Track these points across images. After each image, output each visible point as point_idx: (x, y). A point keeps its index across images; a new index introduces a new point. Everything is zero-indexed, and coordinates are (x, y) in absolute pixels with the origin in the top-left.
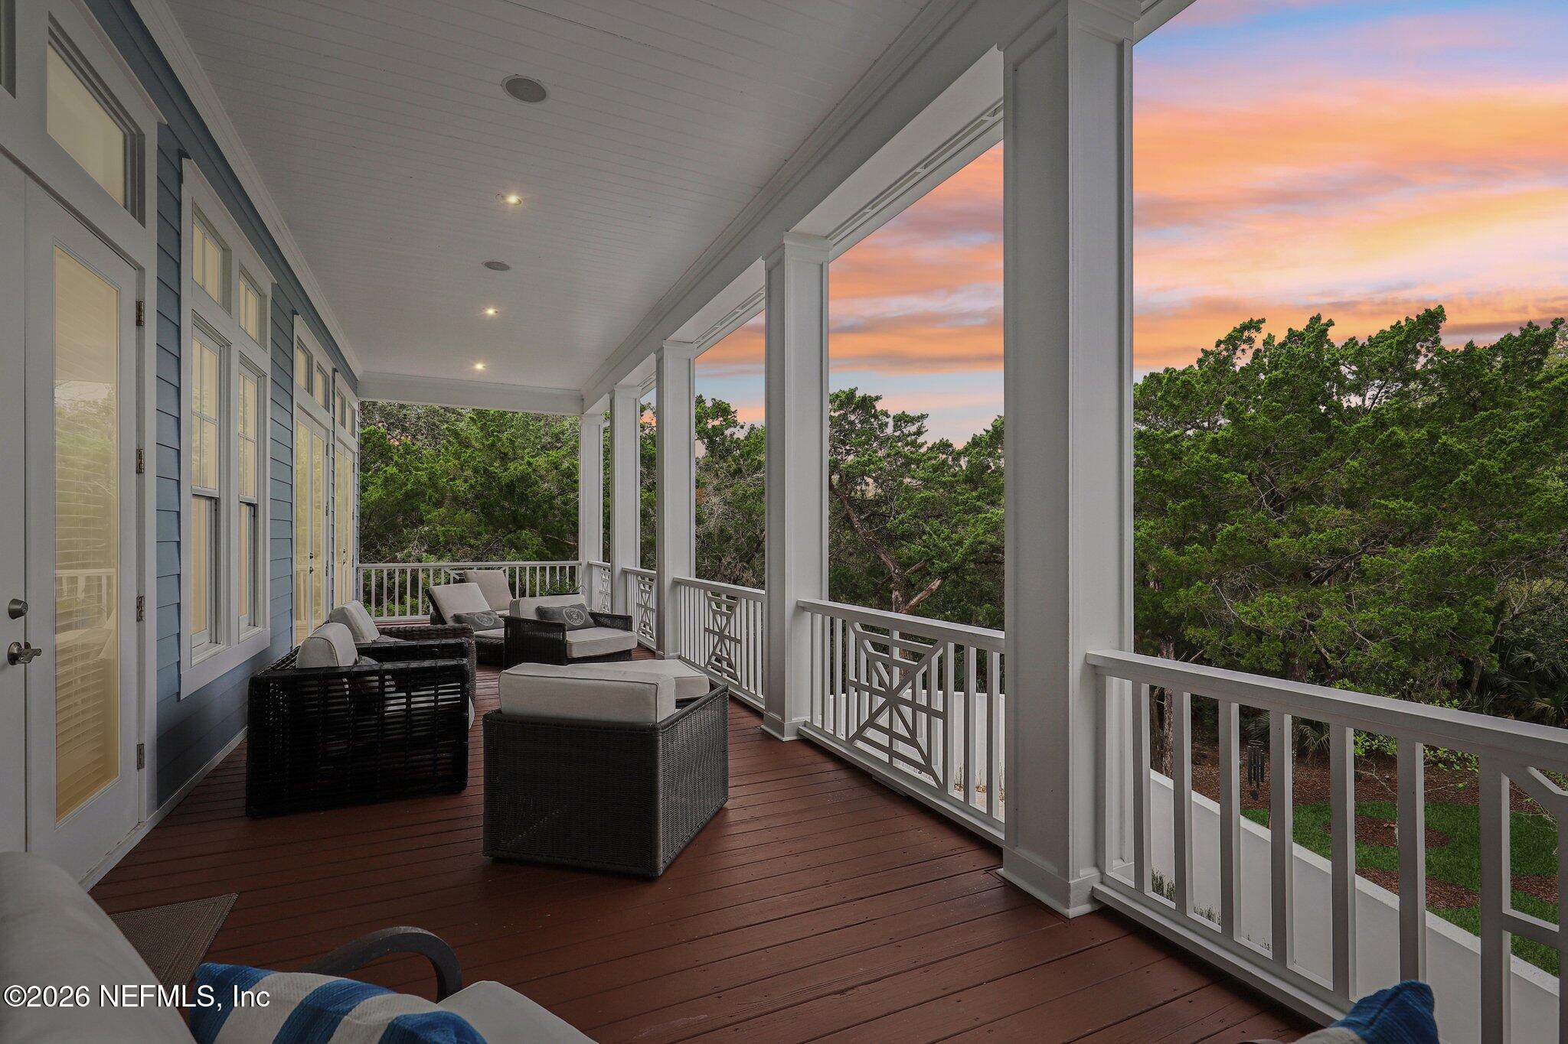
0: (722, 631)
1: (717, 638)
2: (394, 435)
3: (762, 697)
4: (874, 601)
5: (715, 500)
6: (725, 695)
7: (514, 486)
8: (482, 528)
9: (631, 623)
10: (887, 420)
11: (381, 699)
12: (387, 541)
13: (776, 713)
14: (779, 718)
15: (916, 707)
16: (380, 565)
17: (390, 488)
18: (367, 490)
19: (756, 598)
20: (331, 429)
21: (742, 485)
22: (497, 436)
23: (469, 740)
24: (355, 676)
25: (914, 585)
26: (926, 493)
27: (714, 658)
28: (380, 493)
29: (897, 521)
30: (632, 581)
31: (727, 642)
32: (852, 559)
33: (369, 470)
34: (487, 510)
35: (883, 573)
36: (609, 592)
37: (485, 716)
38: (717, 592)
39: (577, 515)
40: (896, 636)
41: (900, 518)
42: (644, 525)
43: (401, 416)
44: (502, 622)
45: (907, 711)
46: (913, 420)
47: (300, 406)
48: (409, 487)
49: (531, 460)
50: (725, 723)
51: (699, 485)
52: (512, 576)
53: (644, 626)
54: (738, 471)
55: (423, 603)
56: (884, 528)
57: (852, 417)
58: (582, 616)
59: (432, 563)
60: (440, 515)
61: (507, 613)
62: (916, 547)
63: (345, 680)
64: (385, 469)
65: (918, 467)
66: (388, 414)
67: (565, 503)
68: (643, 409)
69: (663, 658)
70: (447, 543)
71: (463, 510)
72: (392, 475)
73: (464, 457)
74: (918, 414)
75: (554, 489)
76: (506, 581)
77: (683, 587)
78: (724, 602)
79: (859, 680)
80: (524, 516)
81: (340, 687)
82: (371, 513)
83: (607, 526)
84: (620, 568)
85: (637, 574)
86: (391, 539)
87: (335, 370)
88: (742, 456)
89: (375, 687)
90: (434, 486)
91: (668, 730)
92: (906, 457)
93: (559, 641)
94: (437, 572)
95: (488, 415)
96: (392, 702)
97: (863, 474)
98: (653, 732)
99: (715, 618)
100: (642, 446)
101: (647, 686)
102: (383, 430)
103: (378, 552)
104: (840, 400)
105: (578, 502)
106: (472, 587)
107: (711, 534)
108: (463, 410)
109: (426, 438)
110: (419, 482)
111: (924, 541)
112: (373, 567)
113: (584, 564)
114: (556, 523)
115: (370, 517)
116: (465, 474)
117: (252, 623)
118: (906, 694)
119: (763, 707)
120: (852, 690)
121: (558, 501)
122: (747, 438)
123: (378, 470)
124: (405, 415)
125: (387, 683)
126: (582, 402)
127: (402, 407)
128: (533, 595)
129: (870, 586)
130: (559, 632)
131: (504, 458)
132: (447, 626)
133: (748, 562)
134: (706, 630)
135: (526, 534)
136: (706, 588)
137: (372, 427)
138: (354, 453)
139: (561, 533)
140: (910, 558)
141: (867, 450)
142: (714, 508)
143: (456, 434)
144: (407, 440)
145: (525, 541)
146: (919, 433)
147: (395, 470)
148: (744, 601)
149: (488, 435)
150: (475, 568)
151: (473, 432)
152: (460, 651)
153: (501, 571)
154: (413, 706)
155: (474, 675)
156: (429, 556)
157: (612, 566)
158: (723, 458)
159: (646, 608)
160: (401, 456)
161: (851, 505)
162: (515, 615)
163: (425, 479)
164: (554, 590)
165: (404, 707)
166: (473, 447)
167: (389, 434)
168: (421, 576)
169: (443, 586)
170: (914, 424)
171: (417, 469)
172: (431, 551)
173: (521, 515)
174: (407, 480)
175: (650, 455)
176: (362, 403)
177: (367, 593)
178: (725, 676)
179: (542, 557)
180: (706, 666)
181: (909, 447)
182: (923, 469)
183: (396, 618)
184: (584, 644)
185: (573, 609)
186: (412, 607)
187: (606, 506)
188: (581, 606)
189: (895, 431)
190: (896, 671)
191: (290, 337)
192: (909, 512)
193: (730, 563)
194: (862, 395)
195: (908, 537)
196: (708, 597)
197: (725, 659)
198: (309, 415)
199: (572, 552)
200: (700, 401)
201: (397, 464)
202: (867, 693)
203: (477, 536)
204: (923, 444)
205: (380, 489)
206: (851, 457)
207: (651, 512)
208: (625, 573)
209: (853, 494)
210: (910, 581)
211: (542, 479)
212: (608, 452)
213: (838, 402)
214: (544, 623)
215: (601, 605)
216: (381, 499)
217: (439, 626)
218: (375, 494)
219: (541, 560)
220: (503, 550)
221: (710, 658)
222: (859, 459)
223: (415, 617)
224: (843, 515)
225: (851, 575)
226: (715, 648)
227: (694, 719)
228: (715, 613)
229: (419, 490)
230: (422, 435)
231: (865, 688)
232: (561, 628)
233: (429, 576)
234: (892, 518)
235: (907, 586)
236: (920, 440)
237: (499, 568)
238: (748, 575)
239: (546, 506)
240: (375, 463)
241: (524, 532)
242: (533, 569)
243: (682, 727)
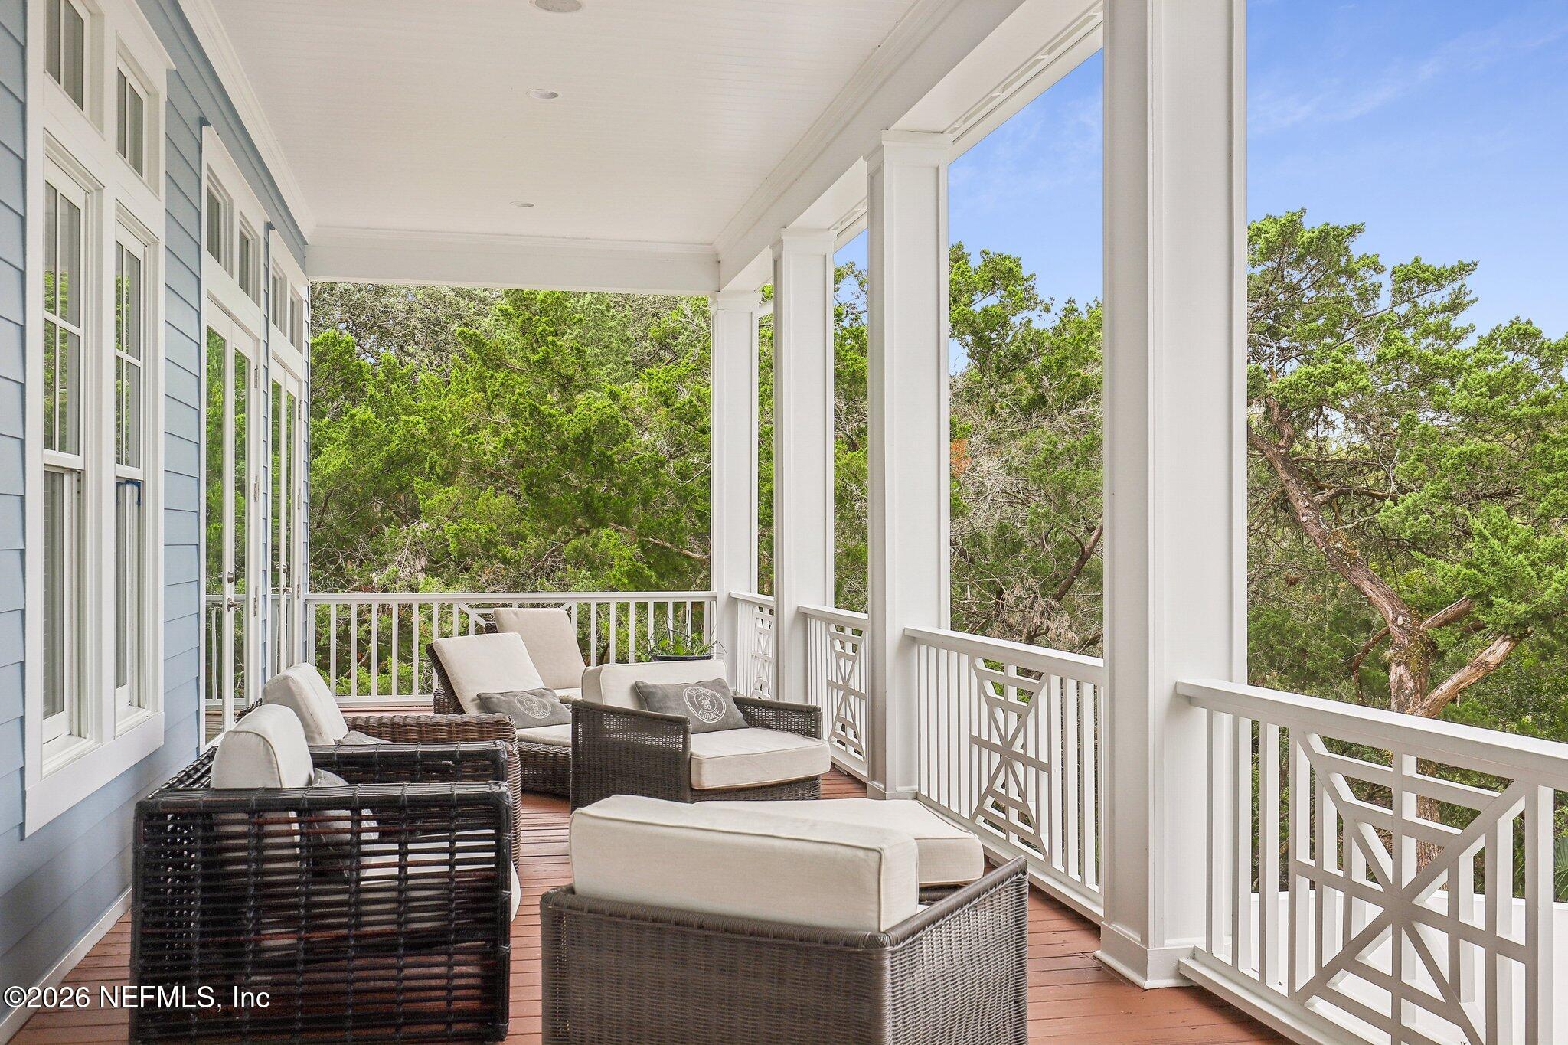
0: (1008, 743)
1: (996, 758)
2: (367, 346)
3: (1096, 888)
4: (1347, 686)
5: (989, 464)
6: (1019, 883)
7: (591, 441)
8: (525, 526)
9: (818, 720)
10: (1376, 279)
11: (353, 852)
12: (356, 550)
13: (1133, 928)
14: (1135, 937)
15: (1459, 932)
16: (342, 597)
17: (362, 449)
18: (320, 453)
19: (1081, 675)
20: (262, 337)
21: (1045, 434)
22: (553, 343)
23: (513, 942)
24: (310, 809)
25: (1444, 653)
26: (1472, 444)
27: (990, 800)
28: (343, 458)
29: (1401, 508)
30: (819, 633)
31: (1019, 767)
32: (1297, 593)
33: (323, 415)
34: (535, 489)
35: (1367, 626)
36: (771, 654)
37: (545, 898)
38: (998, 661)
39: (707, 498)
40: (1409, 766)
41: (1409, 501)
42: (841, 518)
43: (379, 308)
44: (569, 714)
45: (1437, 941)
46: (1439, 278)
47: (213, 299)
48: (394, 446)
49: (617, 388)
50: (1020, 941)
51: (957, 433)
52: (582, 624)
53: (843, 728)
54: (1040, 402)
55: (421, 668)
56: (1370, 523)
57: (1294, 276)
58: (719, 704)
59: (434, 593)
60: (449, 499)
61: (576, 694)
62: (1447, 571)
63: (293, 814)
64: (354, 411)
65: (1453, 384)
66: (356, 306)
67: (683, 475)
68: (839, 277)
69: (882, 796)
70: (462, 555)
71: (491, 489)
72: (364, 422)
73: (492, 386)
74: (1451, 262)
75: (663, 446)
76: (571, 631)
77: (924, 648)
78: (1013, 682)
79: (1320, 864)
80: (605, 500)
81: (284, 828)
82: (327, 497)
83: (767, 520)
84: (793, 609)
85: (828, 619)
86: (363, 545)
87: (269, 226)
88: (1046, 369)
89: (344, 831)
90: (440, 444)
91: (903, 948)
92: (1424, 361)
93: (677, 752)
94: (446, 610)
95: (533, 302)
96: (374, 860)
97: (1320, 403)
98: (873, 951)
99: (991, 716)
100: (837, 353)
101: (861, 853)
102: (348, 337)
103: (339, 570)
104: (1266, 240)
105: (708, 472)
106: (509, 642)
107: (978, 535)
108: (487, 294)
109: (423, 350)
110: (413, 436)
111: (1470, 553)
112: (333, 601)
113: (722, 598)
114: (665, 515)
115: (326, 504)
116: (496, 418)
117: (135, 703)
118: (1435, 900)
119: (1100, 912)
120: (1303, 883)
121: (669, 471)
122: (1058, 331)
123: (339, 413)
124: (386, 306)
125: (365, 824)
126: (717, 266)
127: (381, 291)
128: (623, 660)
129: (1338, 656)
130: (678, 734)
131: (566, 385)
132: (466, 717)
133: (1059, 598)
134: (973, 740)
135: (609, 537)
136: (972, 651)
137: (330, 332)
138: (300, 382)
139: (675, 534)
140: (1433, 591)
141: (1331, 348)
142: (986, 481)
143: (477, 343)
144: (390, 354)
145: (605, 552)
146: (1455, 306)
147: (369, 414)
148: (1055, 681)
149: (539, 340)
150: (515, 604)
151: (506, 336)
152: (491, 766)
153: (562, 611)
154: (410, 870)
155: (517, 816)
156: (430, 579)
157: (777, 601)
158: (1004, 374)
159: (849, 692)
160: (380, 386)
161: (1291, 471)
162: (592, 699)
163: (422, 430)
164: (663, 649)
165: (395, 871)
166: (507, 366)
167: (358, 344)
168: (417, 618)
169: (456, 638)
170: (1441, 287)
171: (408, 411)
172: (434, 569)
173: (600, 499)
174: (391, 432)
175: (852, 373)
176: (312, 288)
177: (323, 650)
178: (1014, 839)
179: (638, 581)
180: (973, 817)
181: (1430, 340)
182: (1465, 387)
183: (374, 699)
184: (725, 761)
185: (702, 690)
186: (400, 679)
187: (765, 478)
188: (718, 684)
189: (1395, 304)
190: (1410, 847)
191: (196, 168)
192: (1430, 488)
193: (1019, 599)
194: (1319, 225)
195: (1431, 544)
196: (977, 671)
197: (1015, 804)
198: (228, 313)
199: (697, 573)
200: (958, 256)
201: (373, 402)
202: (1340, 894)
203: (517, 540)
204: (1465, 331)
205: (342, 451)
206: (1293, 365)
207: (857, 492)
208: (804, 617)
209: (1298, 447)
210: (1432, 643)
211: (638, 426)
212: (769, 368)
213: (1261, 243)
214: (648, 716)
215: (754, 683)
216: (345, 470)
217: (453, 717)
218: (335, 459)
219: (637, 589)
220: (565, 570)
221: (982, 800)
222: (1310, 369)
223: (405, 699)
224: (1274, 494)
225: (1291, 630)
226: (992, 779)
227: (957, 929)
228: (992, 704)
229: (412, 451)
230: (416, 343)
231: (1333, 882)
232: (679, 726)
233: (430, 619)
234: (1388, 502)
235: (1427, 654)
236: (1459, 322)
237: (559, 605)
238: (1059, 624)
239: (647, 480)
240: (334, 400)
241: (605, 532)
242: (623, 608)
243: (931, 943)
